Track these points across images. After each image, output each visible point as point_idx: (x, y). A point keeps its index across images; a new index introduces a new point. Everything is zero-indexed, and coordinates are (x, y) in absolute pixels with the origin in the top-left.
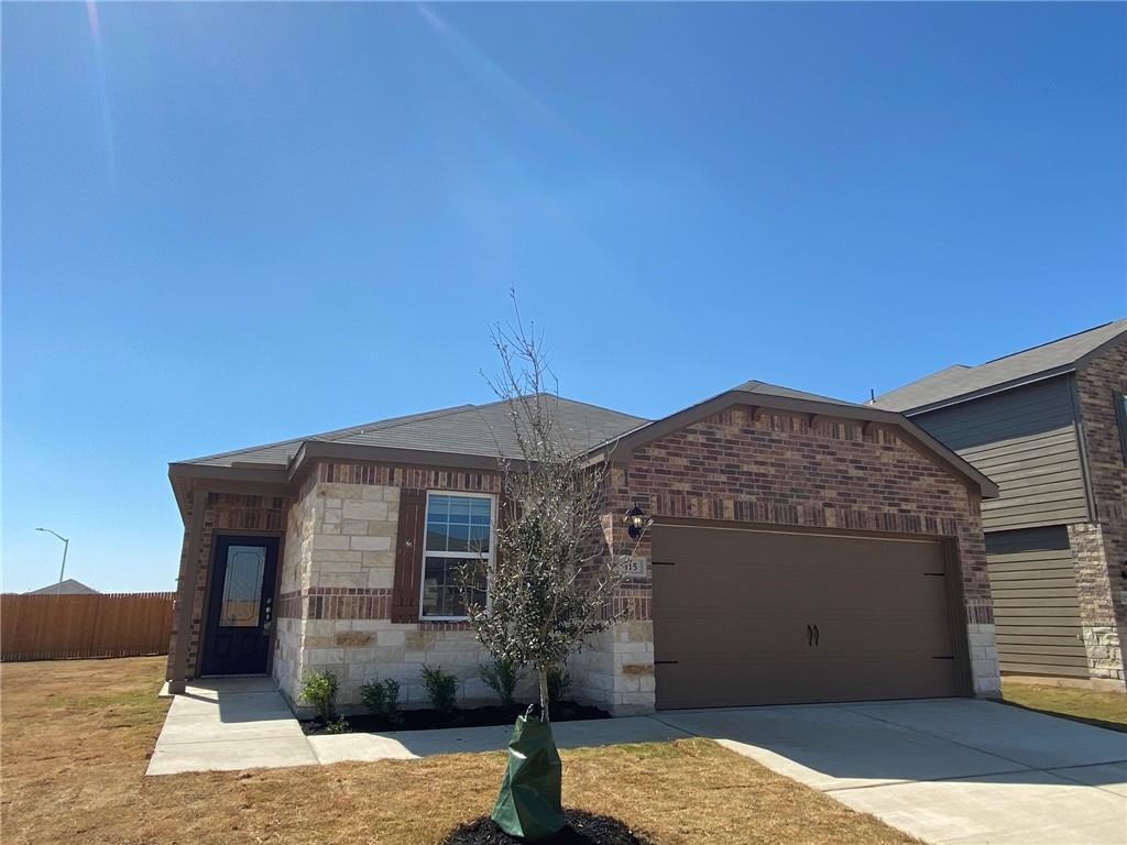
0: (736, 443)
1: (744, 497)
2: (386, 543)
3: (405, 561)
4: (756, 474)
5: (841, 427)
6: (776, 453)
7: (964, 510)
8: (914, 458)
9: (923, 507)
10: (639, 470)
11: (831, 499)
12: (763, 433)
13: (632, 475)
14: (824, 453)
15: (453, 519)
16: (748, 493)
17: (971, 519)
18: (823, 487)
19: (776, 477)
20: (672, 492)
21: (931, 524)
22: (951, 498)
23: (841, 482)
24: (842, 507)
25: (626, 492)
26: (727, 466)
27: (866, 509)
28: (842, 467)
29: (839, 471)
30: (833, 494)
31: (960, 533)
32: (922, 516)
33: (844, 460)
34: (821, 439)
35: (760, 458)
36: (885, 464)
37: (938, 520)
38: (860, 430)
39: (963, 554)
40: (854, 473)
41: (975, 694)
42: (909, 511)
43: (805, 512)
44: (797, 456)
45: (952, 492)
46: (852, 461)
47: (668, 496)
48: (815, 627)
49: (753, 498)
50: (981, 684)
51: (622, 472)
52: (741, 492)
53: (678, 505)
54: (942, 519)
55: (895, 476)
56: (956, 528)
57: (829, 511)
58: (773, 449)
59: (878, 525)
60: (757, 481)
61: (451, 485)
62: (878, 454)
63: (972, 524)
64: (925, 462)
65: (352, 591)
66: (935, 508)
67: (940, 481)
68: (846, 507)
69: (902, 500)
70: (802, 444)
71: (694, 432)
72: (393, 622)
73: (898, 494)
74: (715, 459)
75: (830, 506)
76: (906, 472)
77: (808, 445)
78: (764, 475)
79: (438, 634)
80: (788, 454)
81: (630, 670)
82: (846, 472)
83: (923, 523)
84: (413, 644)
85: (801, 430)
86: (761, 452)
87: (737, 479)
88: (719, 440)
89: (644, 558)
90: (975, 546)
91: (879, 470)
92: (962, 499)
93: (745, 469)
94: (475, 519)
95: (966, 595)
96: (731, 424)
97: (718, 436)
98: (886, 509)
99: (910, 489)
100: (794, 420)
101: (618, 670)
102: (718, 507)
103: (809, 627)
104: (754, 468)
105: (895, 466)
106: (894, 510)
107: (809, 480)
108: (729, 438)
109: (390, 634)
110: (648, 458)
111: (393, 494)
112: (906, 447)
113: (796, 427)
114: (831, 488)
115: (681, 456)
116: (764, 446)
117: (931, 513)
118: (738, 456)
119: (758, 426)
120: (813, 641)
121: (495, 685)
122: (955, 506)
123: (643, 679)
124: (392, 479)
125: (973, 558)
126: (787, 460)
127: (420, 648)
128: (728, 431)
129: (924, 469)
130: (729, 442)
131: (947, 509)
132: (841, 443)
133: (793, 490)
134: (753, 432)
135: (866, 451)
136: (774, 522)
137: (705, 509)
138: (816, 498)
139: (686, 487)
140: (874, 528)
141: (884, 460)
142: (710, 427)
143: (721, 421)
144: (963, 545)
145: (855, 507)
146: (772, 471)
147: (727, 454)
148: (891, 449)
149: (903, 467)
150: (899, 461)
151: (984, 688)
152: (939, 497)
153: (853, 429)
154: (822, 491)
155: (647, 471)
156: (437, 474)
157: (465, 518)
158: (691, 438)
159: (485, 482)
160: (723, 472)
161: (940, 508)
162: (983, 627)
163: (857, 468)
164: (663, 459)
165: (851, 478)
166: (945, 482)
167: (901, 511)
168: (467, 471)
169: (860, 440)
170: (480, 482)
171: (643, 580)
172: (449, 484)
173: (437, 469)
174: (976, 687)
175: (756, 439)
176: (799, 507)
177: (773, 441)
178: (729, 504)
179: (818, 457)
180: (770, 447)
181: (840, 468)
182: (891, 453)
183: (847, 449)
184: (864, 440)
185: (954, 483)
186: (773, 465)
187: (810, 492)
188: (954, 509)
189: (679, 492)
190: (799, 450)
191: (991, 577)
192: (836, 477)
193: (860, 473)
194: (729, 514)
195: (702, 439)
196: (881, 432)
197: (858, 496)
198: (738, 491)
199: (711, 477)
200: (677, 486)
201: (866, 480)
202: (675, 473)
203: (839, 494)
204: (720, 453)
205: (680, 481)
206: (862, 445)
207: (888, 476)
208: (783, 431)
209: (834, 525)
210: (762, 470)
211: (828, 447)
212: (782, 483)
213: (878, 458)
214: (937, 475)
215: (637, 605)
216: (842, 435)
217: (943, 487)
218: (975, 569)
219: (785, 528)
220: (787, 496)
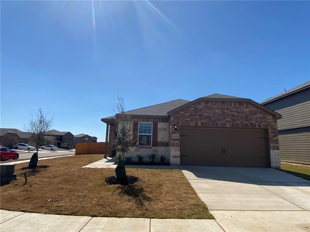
0: (202, 109)
1: (204, 121)
4: (207, 116)
5: (233, 103)
6: (213, 111)
7: (271, 122)
8: (255, 110)
9: (257, 121)
10: (178, 116)
11: (229, 121)
12: (210, 107)
13: (176, 118)
14: (227, 110)
15: (144, 127)
16: (205, 120)
17: (273, 124)
18: (226, 118)
19: (213, 116)
20: (185, 121)
21: (260, 126)
23: (232, 117)
24: (232, 122)
25: (174, 121)
26: (200, 114)
27: (239, 122)
28: (232, 113)
29: (232, 114)
30: (229, 119)
31: (269, 127)
32: (257, 124)
33: (233, 111)
34: (226, 107)
36: (246, 111)
37: (262, 125)
38: (238, 104)
39: (269, 133)
40: (235, 114)
41: (271, 166)
42: (253, 123)
43: (220, 124)
44: (219, 111)
45: (267, 118)
46: (235, 111)
47: (184, 122)
48: (224, 150)
49: (206, 121)
50: (273, 164)
51: (174, 117)
52: (203, 120)
53: (187, 124)
54: (263, 124)
55: (249, 114)
56: (268, 126)
57: (227, 123)
58: (212, 110)
59: (242, 126)
60: (207, 117)
62: (244, 109)
63: (273, 125)
64: (259, 110)
67: (263, 115)
68: (233, 122)
69: (250, 120)
70: (220, 108)
71: (191, 107)
72: (132, 146)
73: (249, 118)
74: (197, 113)
75: (228, 122)
76: (253, 113)
77: (222, 108)
78: (209, 116)
79: (141, 149)
80: (217, 111)
81: (174, 157)
82: (234, 114)
83: (257, 125)
84: (136, 151)
85: (220, 105)
86: (209, 111)
87: (202, 117)
88: (198, 109)
89: (178, 135)
90: (274, 131)
91: (244, 113)
92: (271, 119)
93: (204, 115)
94: (148, 127)
95: (270, 143)
96: (201, 105)
97: (197, 108)
98: (245, 122)
99: (253, 117)
100: (219, 103)
101: (171, 156)
102: (197, 124)
103: (222, 150)
104: (207, 115)
105: (249, 112)
106: (247, 123)
107: (222, 116)
109: (133, 149)
110: (180, 114)
111: (132, 123)
112: (253, 107)
113: (219, 104)
114: (229, 118)
115: (188, 113)
116: (210, 109)
117: (260, 123)
118: (203, 112)
119: (208, 105)
120: (224, 153)
122: (268, 121)
123: (177, 159)
124: (132, 120)
125: (273, 134)
126: (216, 112)
127: (138, 151)
128: (199, 107)
129: (258, 112)
130: (200, 109)
131: (265, 122)
132: (233, 107)
133: (218, 119)
134: (207, 107)
135: (240, 109)
136: (212, 126)
137: (193, 124)
138: (224, 120)
139: (189, 119)
140: (241, 127)
141: (245, 111)
142: (196, 106)
143: (198, 105)
144: (270, 130)
145: (236, 122)
146: (212, 115)
147: (200, 112)
148: (248, 108)
149: (252, 112)
150: (250, 111)
151: (274, 166)
152: (263, 119)
153: (236, 104)
155: (180, 116)
156: (140, 119)
157: (146, 127)
158: (190, 109)
160: (198, 116)
161: (263, 122)
162: (275, 151)
163: (237, 113)
164: (183, 114)
165: (235, 115)
166: (265, 115)
167: (250, 123)
168: (146, 118)
170: (149, 120)
171: (178, 139)
172: (143, 121)
173: (140, 118)
175: (208, 108)
176: (219, 123)
177: (213, 108)
178: (200, 123)
179: (225, 111)
180: (211, 109)
181: (231, 113)
182: (248, 109)
183: (234, 109)
184: (239, 106)
185: (269, 115)
186: (212, 113)
187: (223, 119)
188: (268, 122)
189: (187, 121)
190: (219, 110)
191: (279, 138)
192: (230, 115)
193: (238, 114)
194: (200, 125)
195: (193, 109)
196: (245, 104)
197: (237, 119)
198: (202, 120)
199: (195, 117)
200: (186, 119)
201: (240, 115)
202: (186, 117)
203: (231, 119)
204: (198, 112)
205: (188, 118)
206: (239, 107)
207: (246, 114)
208: (215, 106)
209: (229, 127)
210: (209, 115)
211: (228, 108)
212: (214, 118)
213: (244, 110)
214: (263, 113)
215: (176, 144)
216: (233, 105)
217: (264, 116)
218: (274, 136)
219: (215, 128)
220: (216, 120)
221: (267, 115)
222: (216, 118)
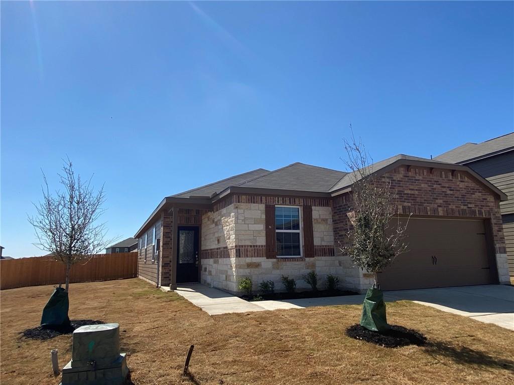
0: (402, 181)
1: (406, 204)
2: (261, 227)
3: (269, 234)
4: (410, 194)
5: (443, 173)
6: (418, 185)
7: (493, 206)
8: (473, 185)
9: (477, 206)
11: (441, 204)
12: (412, 177)
14: (437, 184)
15: (285, 216)
16: (407, 202)
17: (496, 210)
18: (437, 199)
19: (418, 195)
21: (480, 213)
22: (488, 202)
23: (444, 196)
24: (445, 207)
26: (398, 191)
27: (454, 207)
28: (444, 190)
29: (443, 192)
30: (441, 201)
31: (492, 217)
32: (477, 209)
33: (445, 187)
34: (435, 178)
35: (412, 187)
36: (461, 188)
37: (483, 211)
38: (450, 174)
39: (493, 225)
40: (449, 192)
41: (500, 283)
42: (471, 208)
43: (430, 210)
44: (426, 186)
45: (488, 199)
46: (448, 187)
48: (435, 257)
49: (410, 204)
50: (502, 279)
52: (405, 202)
54: (485, 211)
55: (465, 193)
56: (490, 214)
57: (440, 209)
58: (417, 183)
60: (411, 197)
61: (284, 203)
63: (496, 212)
64: (477, 187)
65: (251, 246)
66: (482, 206)
67: (483, 195)
68: (447, 207)
69: (468, 203)
70: (428, 181)
71: (384, 177)
72: (267, 258)
73: (467, 200)
75: (440, 206)
76: (469, 191)
77: (430, 181)
78: (413, 195)
79: (284, 263)
80: (423, 185)
81: (366, 275)
82: (446, 192)
83: (477, 212)
84: (275, 267)
85: (427, 175)
86: (412, 185)
87: (403, 197)
88: (395, 180)
90: (498, 222)
91: (459, 191)
92: (492, 202)
93: (406, 192)
94: (293, 216)
95: (495, 242)
96: (399, 174)
98: (462, 207)
99: (471, 198)
100: (425, 171)
101: (361, 276)
102: (396, 209)
103: (433, 257)
104: (409, 192)
105: (465, 189)
106: (465, 207)
107: (431, 196)
108: (398, 179)
109: (266, 263)
111: (262, 207)
112: (470, 181)
113: (425, 173)
114: (440, 199)
116: (413, 182)
117: (480, 208)
118: (403, 187)
119: (410, 174)
120: (434, 263)
121: (309, 282)
122: (489, 205)
124: (261, 201)
125: (497, 227)
126: (422, 188)
127: (278, 268)
128: (398, 177)
129: (477, 189)
130: (398, 181)
131: (486, 206)
132: (443, 180)
133: (425, 200)
134: (408, 177)
135: (453, 183)
136: (418, 214)
137: (391, 210)
138: (434, 203)
140: (458, 215)
141: (461, 186)
142: (391, 175)
143: (395, 173)
144: (493, 221)
145: (450, 207)
146: (416, 192)
147: (398, 186)
149: (468, 189)
150: (467, 187)
151: (503, 280)
152: (483, 201)
153: (448, 174)
154: (437, 200)
156: (278, 199)
157: (289, 216)
158: (383, 180)
160: (397, 194)
161: (484, 206)
162: (502, 255)
163: (451, 190)
165: (448, 194)
166: (485, 195)
167: (469, 208)
168: (290, 197)
169: (451, 178)
170: (295, 201)
172: (283, 202)
173: (278, 196)
174: (500, 280)
175: (410, 179)
176: (428, 208)
177: (416, 180)
178: (400, 207)
179: (435, 186)
180: (415, 183)
181: (443, 190)
182: (463, 183)
183: (446, 182)
185: (488, 195)
186: (417, 190)
187: (432, 201)
188: (489, 206)
190: (426, 183)
191: (505, 234)
192: (442, 194)
193: (452, 192)
194: (400, 211)
195: (388, 180)
196: (459, 175)
197: (451, 202)
198: (403, 201)
201: (454, 195)
203: (444, 201)
204: (396, 186)
206: (452, 180)
207: (462, 193)
208: (420, 175)
209: (442, 215)
210: (412, 192)
211: (438, 182)
212: (421, 198)
213: (458, 185)
214: (482, 192)
216: (444, 176)
217: (484, 197)
218: (498, 231)
219: (423, 216)
220: (423, 203)
221: (487, 195)
222: (422, 198)
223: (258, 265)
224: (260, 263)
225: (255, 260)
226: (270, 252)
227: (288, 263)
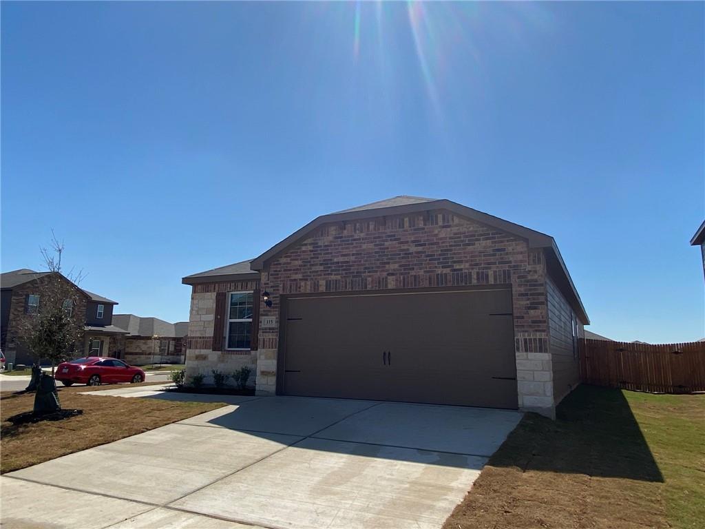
0: (331, 246)
1: (333, 277)
2: (211, 317)
3: (219, 325)
4: (342, 263)
5: (406, 219)
6: (357, 247)
7: (521, 261)
8: (471, 229)
9: (477, 265)
10: (276, 271)
11: (394, 270)
12: (348, 237)
13: (272, 275)
14: (391, 240)
15: (240, 304)
16: (336, 275)
17: (529, 268)
18: (388, 263)
19: (355, 262)
20: (291, 280)
22: (507, 254)
23: (403, 258)
24: (402, 274)
25: (268, 284)
26: (324, 260)
27: (421, 273)
28: (405, 247)
29: (403, 250)
30: (396, 266)
31: (514, 280)
32: (474, 272)
33: (407, 242)
34: (388, 231)
35: (346, 251)
36: (441, 239)
37: (491, 273)
38: (421, 218)
39: (516, 297)
40: (413, 249)
41: (518, 407)
42: (461, 269)
43: (372, 281)
44: (371, 246)
45: (510, 249)
46: (413, 242)
47: (289, 283)
48: (389, 353)
49: (339, 277)
51: (267, 274)
52: (332, 274)
53: (294, 287)
54: (495, 272)
55: (450, 246)
56: (509, 277)
57: (390, 278)
58: (355, 245)
59: (430, 283)
60: (342, 266)
61: (236, 289)
62: (436, 232)
63: (528, 272)
65: (200, 338)
66: (489, 264)
67: (495, 242)
68: (406, 273)
69: (455, 262)
70: (375, 238)
71: (306, 245)
72: (213, 350)
73: (452, 258)
74: (318, 258)
75: (392, 274)
76: (462, 241)
77: (379, 237)
78: (348, 262)
80: (364, 246)
81: (263, 373)
82: (408, 249)
83: (474, 276)
84: (221, 360)
85: (375, 229)
86: (347, 248)
87: (330, 267)
88: (321, 246)
89: (274, 317)
91: (437, 243)
92: (521, 253)
93: (335, 260)
95: (515, 329)
96: (327, 236)
97: (319, 244)
98: (439, 271)
99: (464, 253)
100: (371, 223)
101: (258, 373)
102: (316, 285)
103: (385, 354)
104: (341, 259)
105: (450, 238)
106: (447, 271)
107: (378, 260)
108: (326, 244)
109: (213, 356)
110: (280, 264)
111: (214, 295)
112: (463, 222)
113: (371, 227)
114: (395, 263)
115: (297, 260)
116: (349, 244)
117: (484, 268)
118: (331, 253)
119: (345, 233)
120: (387, 362)
122: (511, 259)
123: (270, 378)
124: (214, 289)
125: (528, 299)
126: (364, 250)
128: (326, 240)
129: (481, 235)
130: (326, 246)
131: (501, 263)
132: (406, 231)
133: (366, 268)
134: (342, 237)
135: (426, 232)
136: (350, 290)
137: (309, 287)
138: (383, 271)
139: (299, 276)
140: (427, 285)
141: (442, 236)
142: (316, 240)
143: (322, 235)
144: (516, 289)
145: (413, 273)
146: (353, 258)
147: (324, 254)
148: (449, 226)
149: (460, 237)
150: (455, 234)
152: (495, 255)
153: (416, 220)
154: (387, 266)
155: (279, 271)
156: (230, 285)
157: (244, 303)
158: (304, 248)
159: (249, 286)
160: (321, 265)
161: (495, 263)
162: (531, 355)
164: (288, 263)
165: (411, 253)
166: (502, 242)
167: (455, 270)
168: (242, 281)
169: (421, 225)
170: (247, 286)
171: (273, 329)
173: (231, 282)
174: (520, 402)
175: (344, 241)
176: (369, 279)
177: (355, 240)
178: (323, 283)
179: (386, 244)
180: (352, 244)
181: (403, 248)
182: (449, 229)
183: (410, 234)
184: (425, 225)
186: (353, 255)
187: (378, 267)
188: (510, 262)
189: (295, 280)
190: (372, 242)
192: (400, 254)
193: (420, 249)
194: (322, 289)
195: (310, 248)
196: (439, 216)
197: (415, 265)
198: (329, 274)
199: (314, 269)
200: (294, 277)
201: (425, 252)
202: (294, 270)
203: (400, 266)
204: (321, 254)
205: (296, 274)
206: (424, 229)
207: (443, 247)
208: (362, 232)
209: (394, 287)
210: (346, 259)
211: (394, 236)
212: (358, 265)
213: (436, 235)
214: (494, 238)
215: (269, 341)
216: (407, 225)
217: (498, 246)
218: (529, 308)
219: (360, 292)
220: (361, 273)
221: (508, 241)
222: (362, 265)
223: (204, 358)
224: (208, 355)
225: (204, 352)
226: (217, 344)
227: (234, 356)
